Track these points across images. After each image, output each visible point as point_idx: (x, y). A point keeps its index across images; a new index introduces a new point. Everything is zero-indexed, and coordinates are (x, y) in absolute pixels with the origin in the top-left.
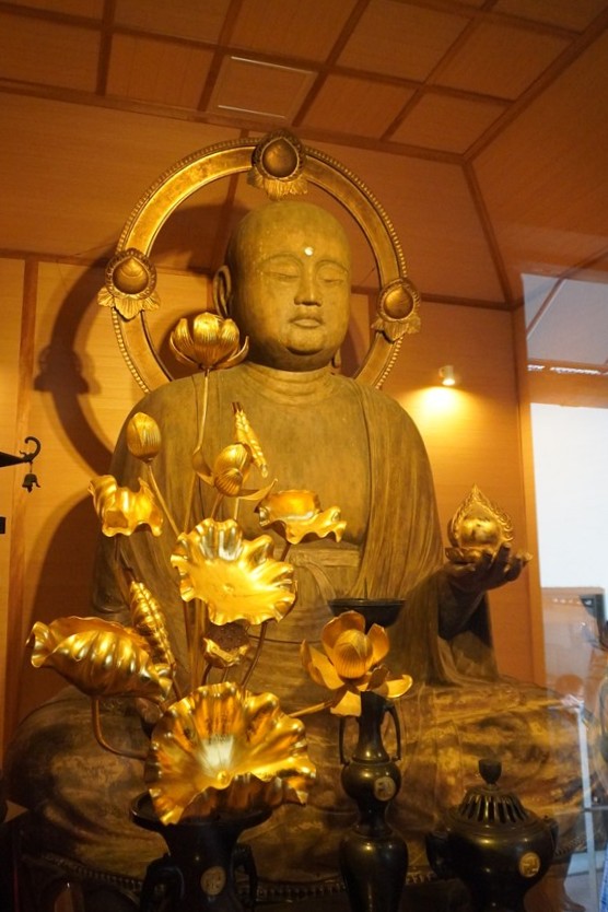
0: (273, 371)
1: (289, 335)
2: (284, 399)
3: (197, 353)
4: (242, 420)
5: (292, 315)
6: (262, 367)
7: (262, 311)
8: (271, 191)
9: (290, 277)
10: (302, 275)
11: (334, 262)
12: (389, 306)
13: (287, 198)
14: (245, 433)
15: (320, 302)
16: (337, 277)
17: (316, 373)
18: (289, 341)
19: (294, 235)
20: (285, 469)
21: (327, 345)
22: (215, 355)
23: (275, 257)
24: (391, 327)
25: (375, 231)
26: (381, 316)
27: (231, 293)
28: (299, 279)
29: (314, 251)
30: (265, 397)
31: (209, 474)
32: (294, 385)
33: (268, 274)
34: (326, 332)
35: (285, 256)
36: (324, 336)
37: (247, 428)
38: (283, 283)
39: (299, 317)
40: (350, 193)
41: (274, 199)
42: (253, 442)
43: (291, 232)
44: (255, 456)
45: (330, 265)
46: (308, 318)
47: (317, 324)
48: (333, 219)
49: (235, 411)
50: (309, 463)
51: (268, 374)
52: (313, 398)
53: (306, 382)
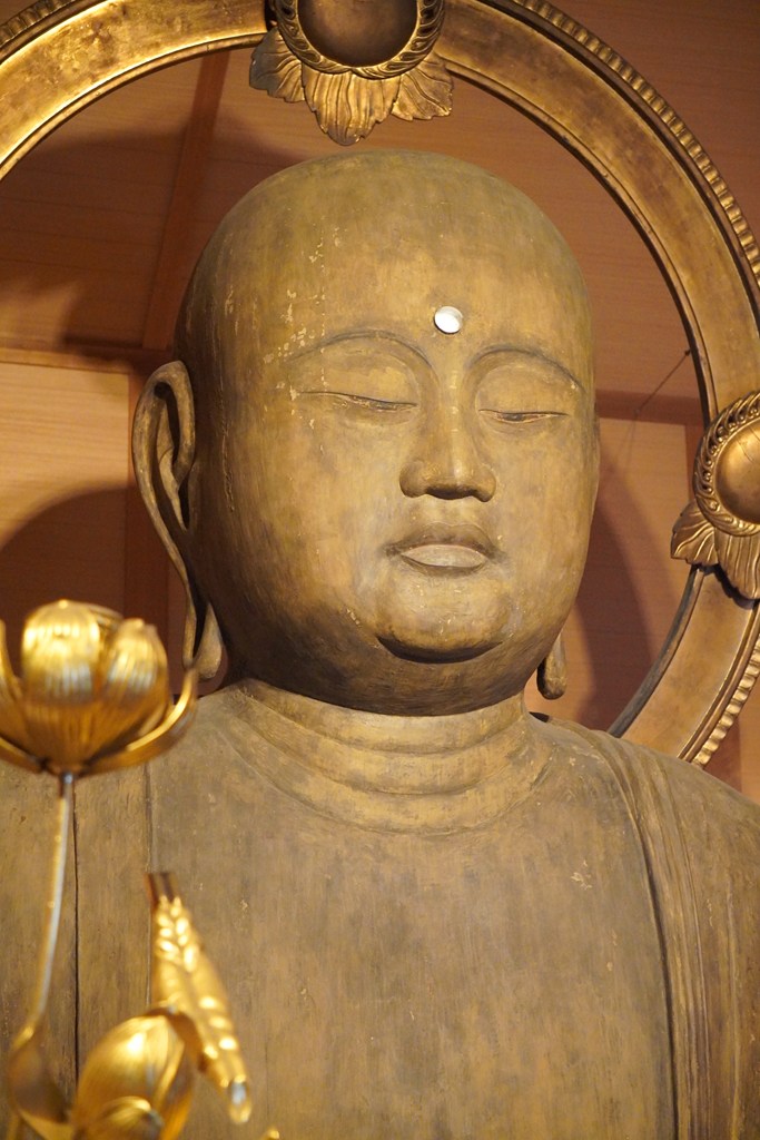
0: (333, 715)
1: (384, 598)
2: (371, 809)
3: (30, 726)
4: (175, 931)
5: (394, 532)
6: (297, 701)
7: (294, 516)
8: (329, 109)
9: (386, 406)
10: (426, 399)
11: (532, 353)
12: (734, 482)
13: (386, 133)
14: (185, 975)
15: (484, 486)
16: (544, 402)
17: (482, 719)
18: (385, 616)
19: (399, 268)
20: (374, 1054)
21: (515, 627)
22: (89, 730)
23: (336, 339)
24: (746, 552)
25: (680, 232)
26: (709, 516)
28: (415, 411)
29: (464, 322)
30: (307, 803)
31: (61, 1118)
32: (404, 760)
33: (314, 395)
34: (508, 586)
35: (370, 336)
36: (504, 600)
37: (191, 957)
38: (363, 425)
39: (417, 538)
40: (595, 110)
41: (339, 135)
42: (209, 1003)
43: (387, 256)
44: (210, 1051)
45: (520, 366)
46: (448, 540)
47: (475, 558)
48: (529, 206)
49: (156, 903)
50: (457, 1029)
51: (316, 724)
52: (467, 806)
53: (447, 750)
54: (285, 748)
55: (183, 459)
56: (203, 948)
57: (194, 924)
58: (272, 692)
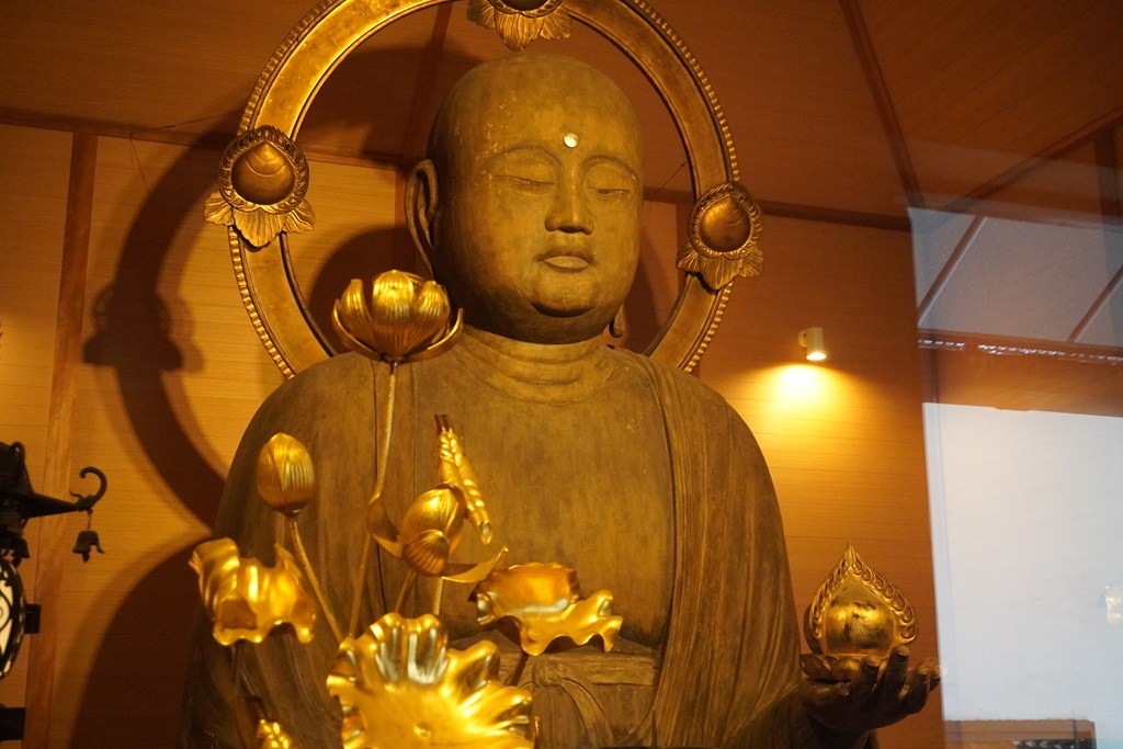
0: (507, 343)
1: (535, 283)
2: (525, 391)
3: (376, 334)
4: (450, 447)
5: (541, 249)
7: (490, 240)
8: (508, 33)
9: (538, 184)
10: (559, 181)
11: (612, 159)
12: (708, 231)
13: (537, 44)
14: (455, 467)
15: (588, 227)
16: (619, 184)
17: (583, 346)
18: (536, 292)
19: (546, 113)
20: (526, 513)
21: (601, 299)
22: (408, 340)
23: (513, 149)
24: (713, 267)
25: (684, 102)
26: (696, 248)
27: (438, 208)
28: (554, 187)
29: (579, 142)
30: (493, 387)
31: (394, 539)
32: (543, 366)
33: (500, 178)
34: (599, 279)
35: (531, 148)
36: (597, 286)
37: (458, 458)
38: (526, 194)
39: (553, 253)
40: (642, 37)
41: (513, 47)
42: (468, 482)
43: (540, 107)
44: (470, 507)
45: (607, 165)
46: (569, 254)
47: (583, 264)
49: (440, 431)
50: (568, 502)
51: (498, 347)
52: (575, 390)
53: (565, 362)
54: (483, 360)
55: (431, 210)
56: (464, 455)
57: (459, 442)
58: (475, 331)
